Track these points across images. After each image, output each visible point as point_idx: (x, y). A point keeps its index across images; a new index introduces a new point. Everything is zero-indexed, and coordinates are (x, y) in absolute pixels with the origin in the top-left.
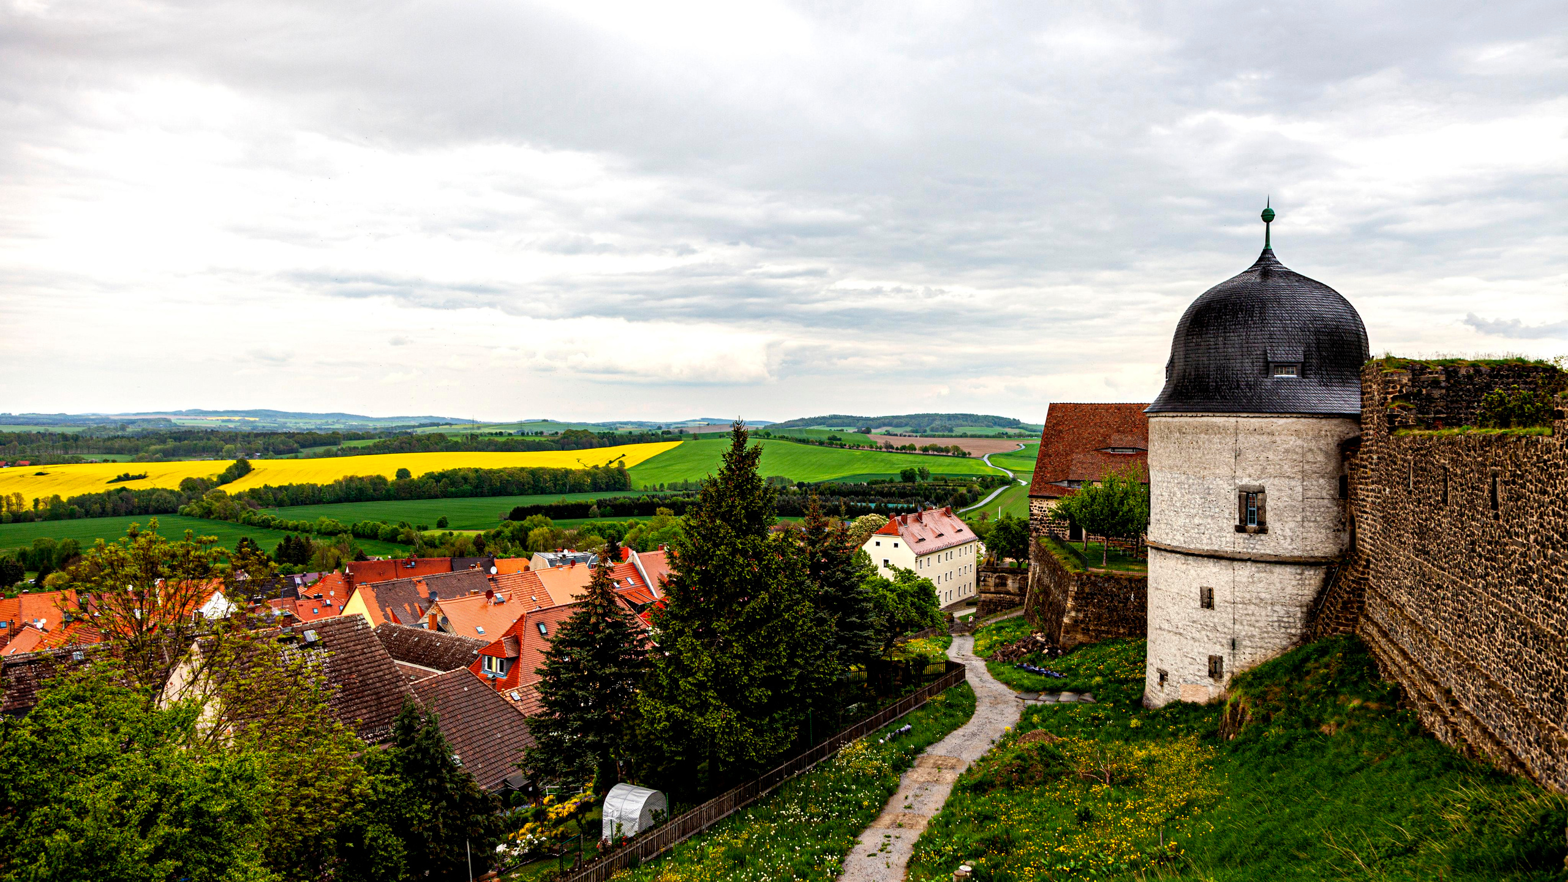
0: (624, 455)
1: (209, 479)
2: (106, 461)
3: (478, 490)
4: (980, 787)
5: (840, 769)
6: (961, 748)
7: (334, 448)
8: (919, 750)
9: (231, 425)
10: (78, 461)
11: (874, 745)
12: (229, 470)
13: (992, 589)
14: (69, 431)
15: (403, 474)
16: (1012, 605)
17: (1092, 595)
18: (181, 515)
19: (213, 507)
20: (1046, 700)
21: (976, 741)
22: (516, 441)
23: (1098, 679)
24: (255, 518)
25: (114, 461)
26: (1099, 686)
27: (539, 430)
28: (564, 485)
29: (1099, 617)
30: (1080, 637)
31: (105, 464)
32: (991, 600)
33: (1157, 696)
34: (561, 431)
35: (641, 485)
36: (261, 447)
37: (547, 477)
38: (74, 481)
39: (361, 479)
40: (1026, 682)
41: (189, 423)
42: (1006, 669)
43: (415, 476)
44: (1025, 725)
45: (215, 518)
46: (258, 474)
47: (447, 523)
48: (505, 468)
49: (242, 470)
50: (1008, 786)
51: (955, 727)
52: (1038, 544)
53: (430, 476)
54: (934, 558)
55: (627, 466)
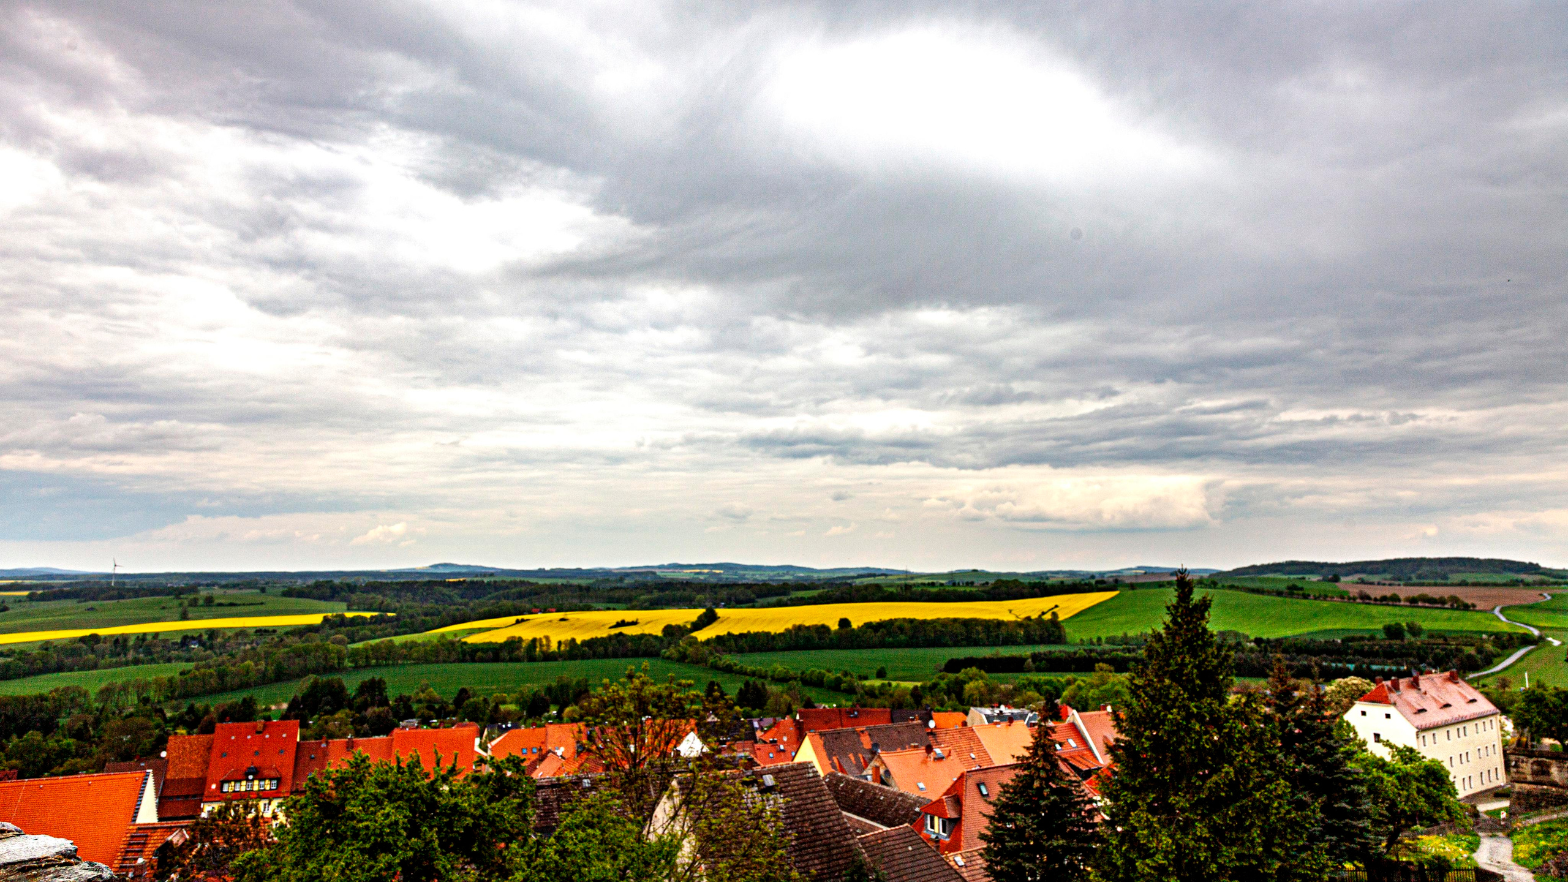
0: (1056, 606)
1: (685, 626)
2: (608, 609)
3: (914, 640)
7: (785, 598)
9: (702, 577)
10: (589, 609)
12: (700, 618)
14: (584, 582)
15: (844, 623)
18: (663, 658)
19: (688, 653)
22: (948, 592)
24: (721, 663)
25: (614, 609)
27: (969, 580)
28: (997, 636)
31: (608, 612)
32: (1530, 793)
34: (992, 581)
35: (1077, 637)
36: (725, 597)
37: (980, 628)
38: (585, 626)
39: (808, 628)
41: (670, 575)
43: (855, 625)
45: (689, 662)
46: (722, 622)
47: (885, 673)
48: (938, 619)
49: (710, 618)
53: (868, 625)
55: (1061, 618)
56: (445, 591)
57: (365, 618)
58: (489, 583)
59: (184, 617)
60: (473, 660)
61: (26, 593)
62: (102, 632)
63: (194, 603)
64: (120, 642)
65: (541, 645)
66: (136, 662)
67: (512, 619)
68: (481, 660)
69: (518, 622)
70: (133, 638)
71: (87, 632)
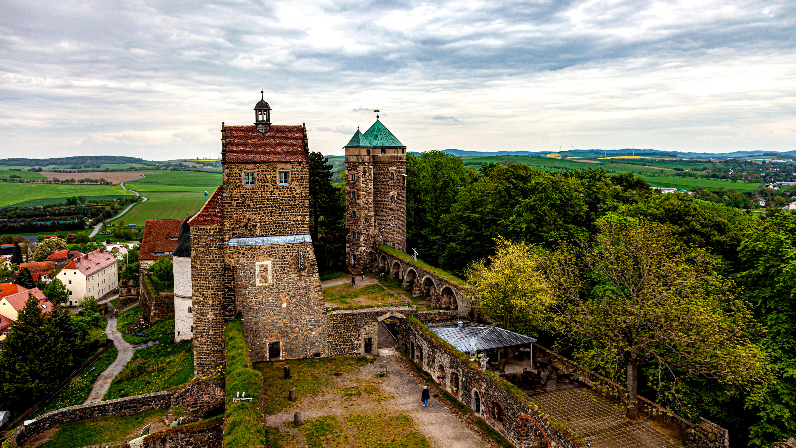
4: (119, 382)
5: (72, 388)
6: (113, 371)
8: (99, 375)
11: (83, 377)
13: (125, 295)
16: (134, 300)
17: (161, 304)
20: (143, 346)
21: (118, 367)
23: (161, 335)
26: (161, 337)
29: (163, 311)
30: (157, 319)
32: (124, 299)
33: (178, 339)
40: (136, 341)
42: (129, 336)
44: (134, 358)
50: (128, 380)
51: (110, 364)
52: (143, 279)
54: (95, 276)
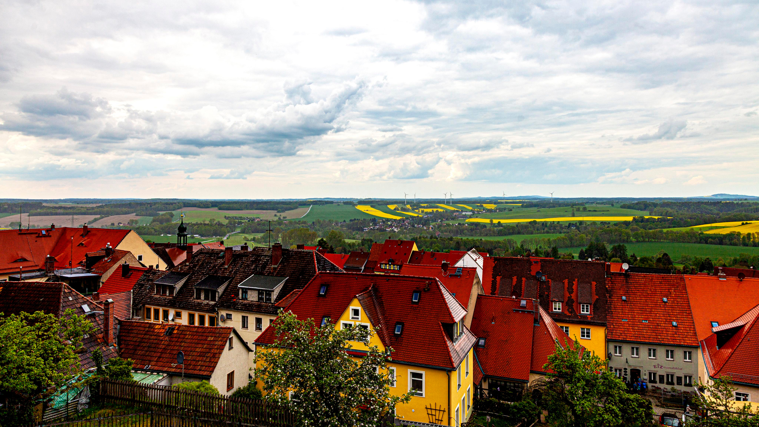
56: (707, 207)
57: (655, 219)
58: (737, 203)
59: (573, 215)
60: (706, 243)
61: (521, 205)
62: (538, 220)
63: (578, 210)
64: (544, 224)
65: (754, 238)
66: (548, 232)
67: (740, 223)
68: (711, 243)
69: (743, 224)
70: (549, 223)
71: (532, 220)
